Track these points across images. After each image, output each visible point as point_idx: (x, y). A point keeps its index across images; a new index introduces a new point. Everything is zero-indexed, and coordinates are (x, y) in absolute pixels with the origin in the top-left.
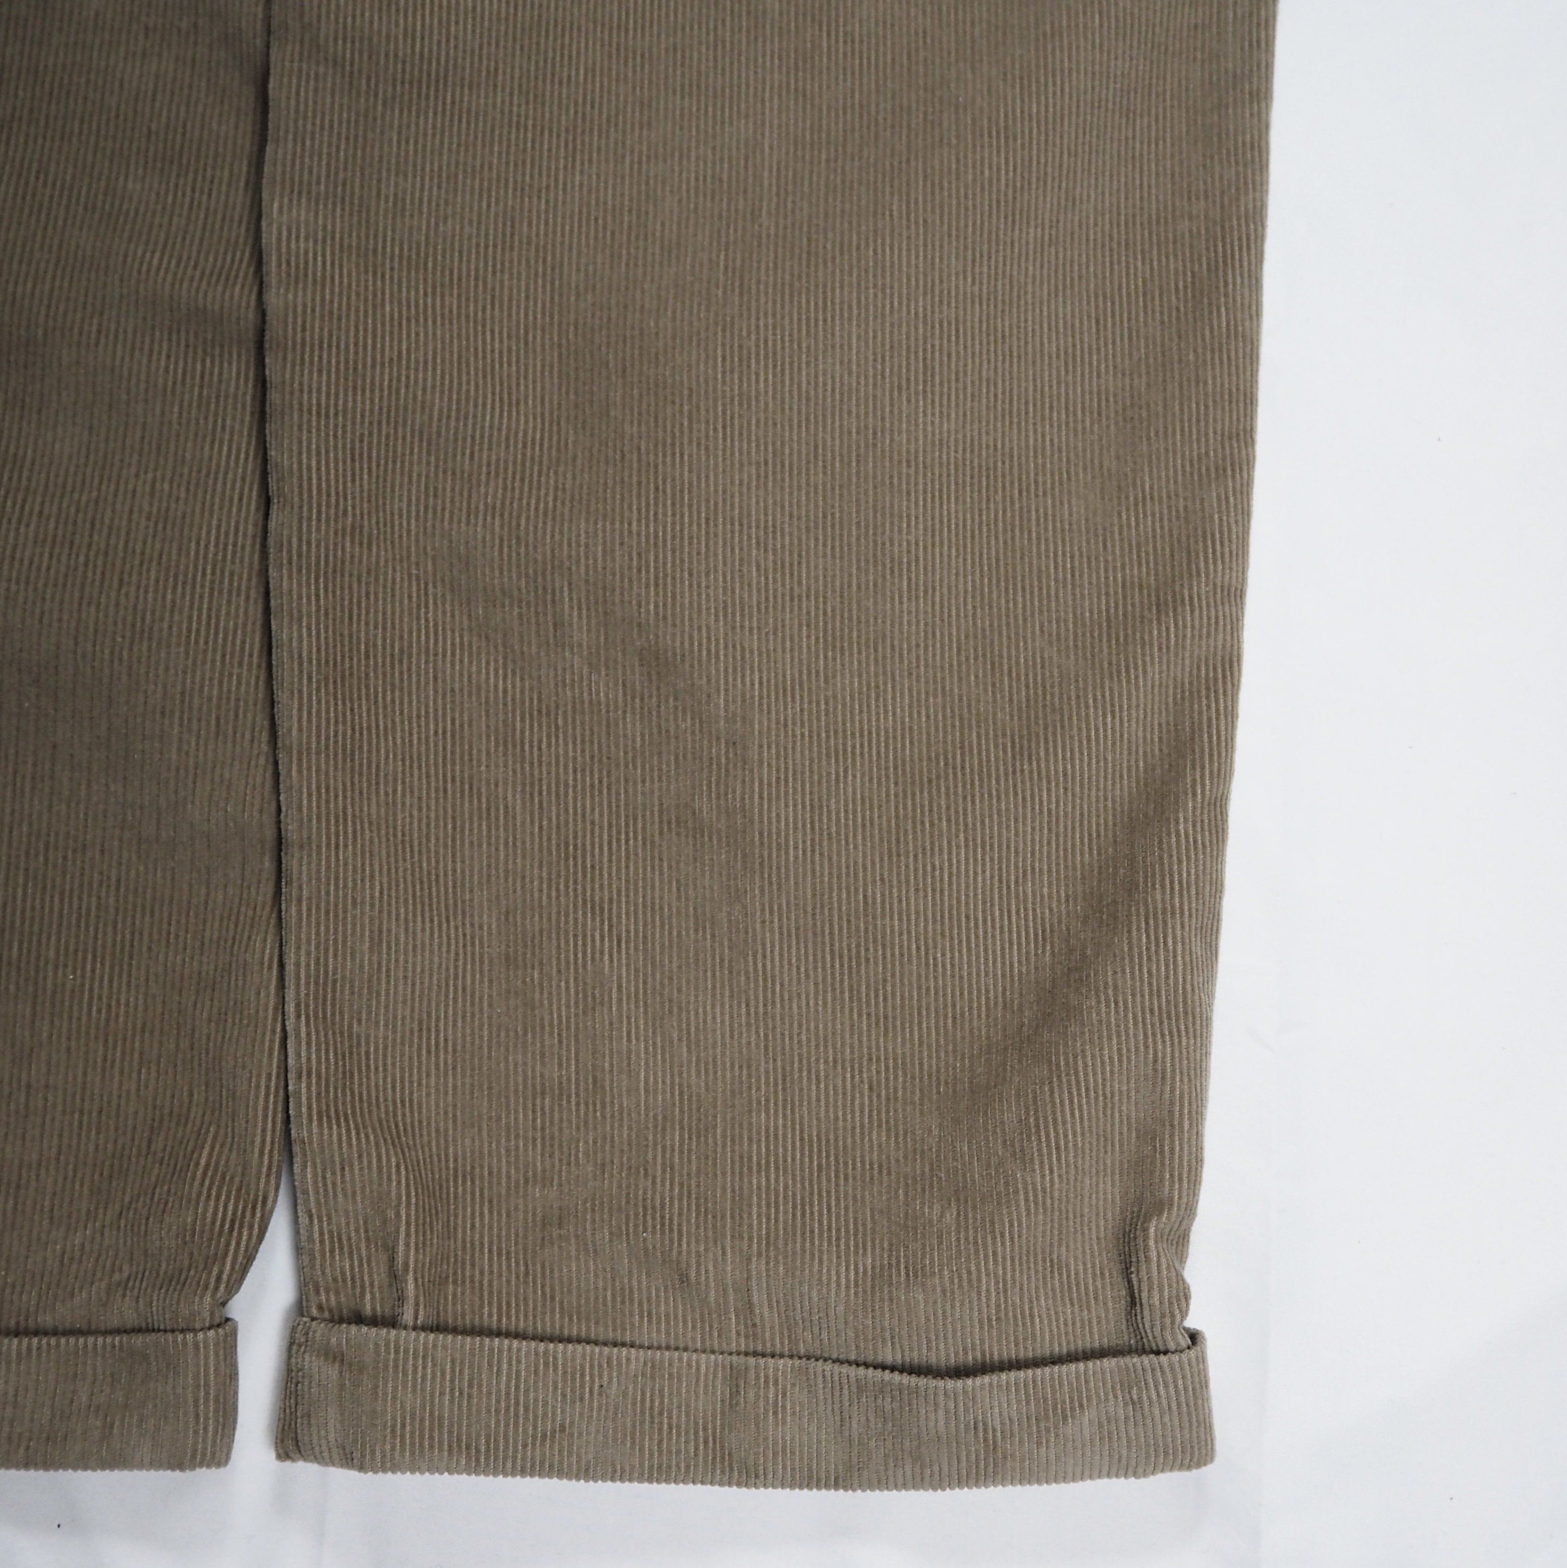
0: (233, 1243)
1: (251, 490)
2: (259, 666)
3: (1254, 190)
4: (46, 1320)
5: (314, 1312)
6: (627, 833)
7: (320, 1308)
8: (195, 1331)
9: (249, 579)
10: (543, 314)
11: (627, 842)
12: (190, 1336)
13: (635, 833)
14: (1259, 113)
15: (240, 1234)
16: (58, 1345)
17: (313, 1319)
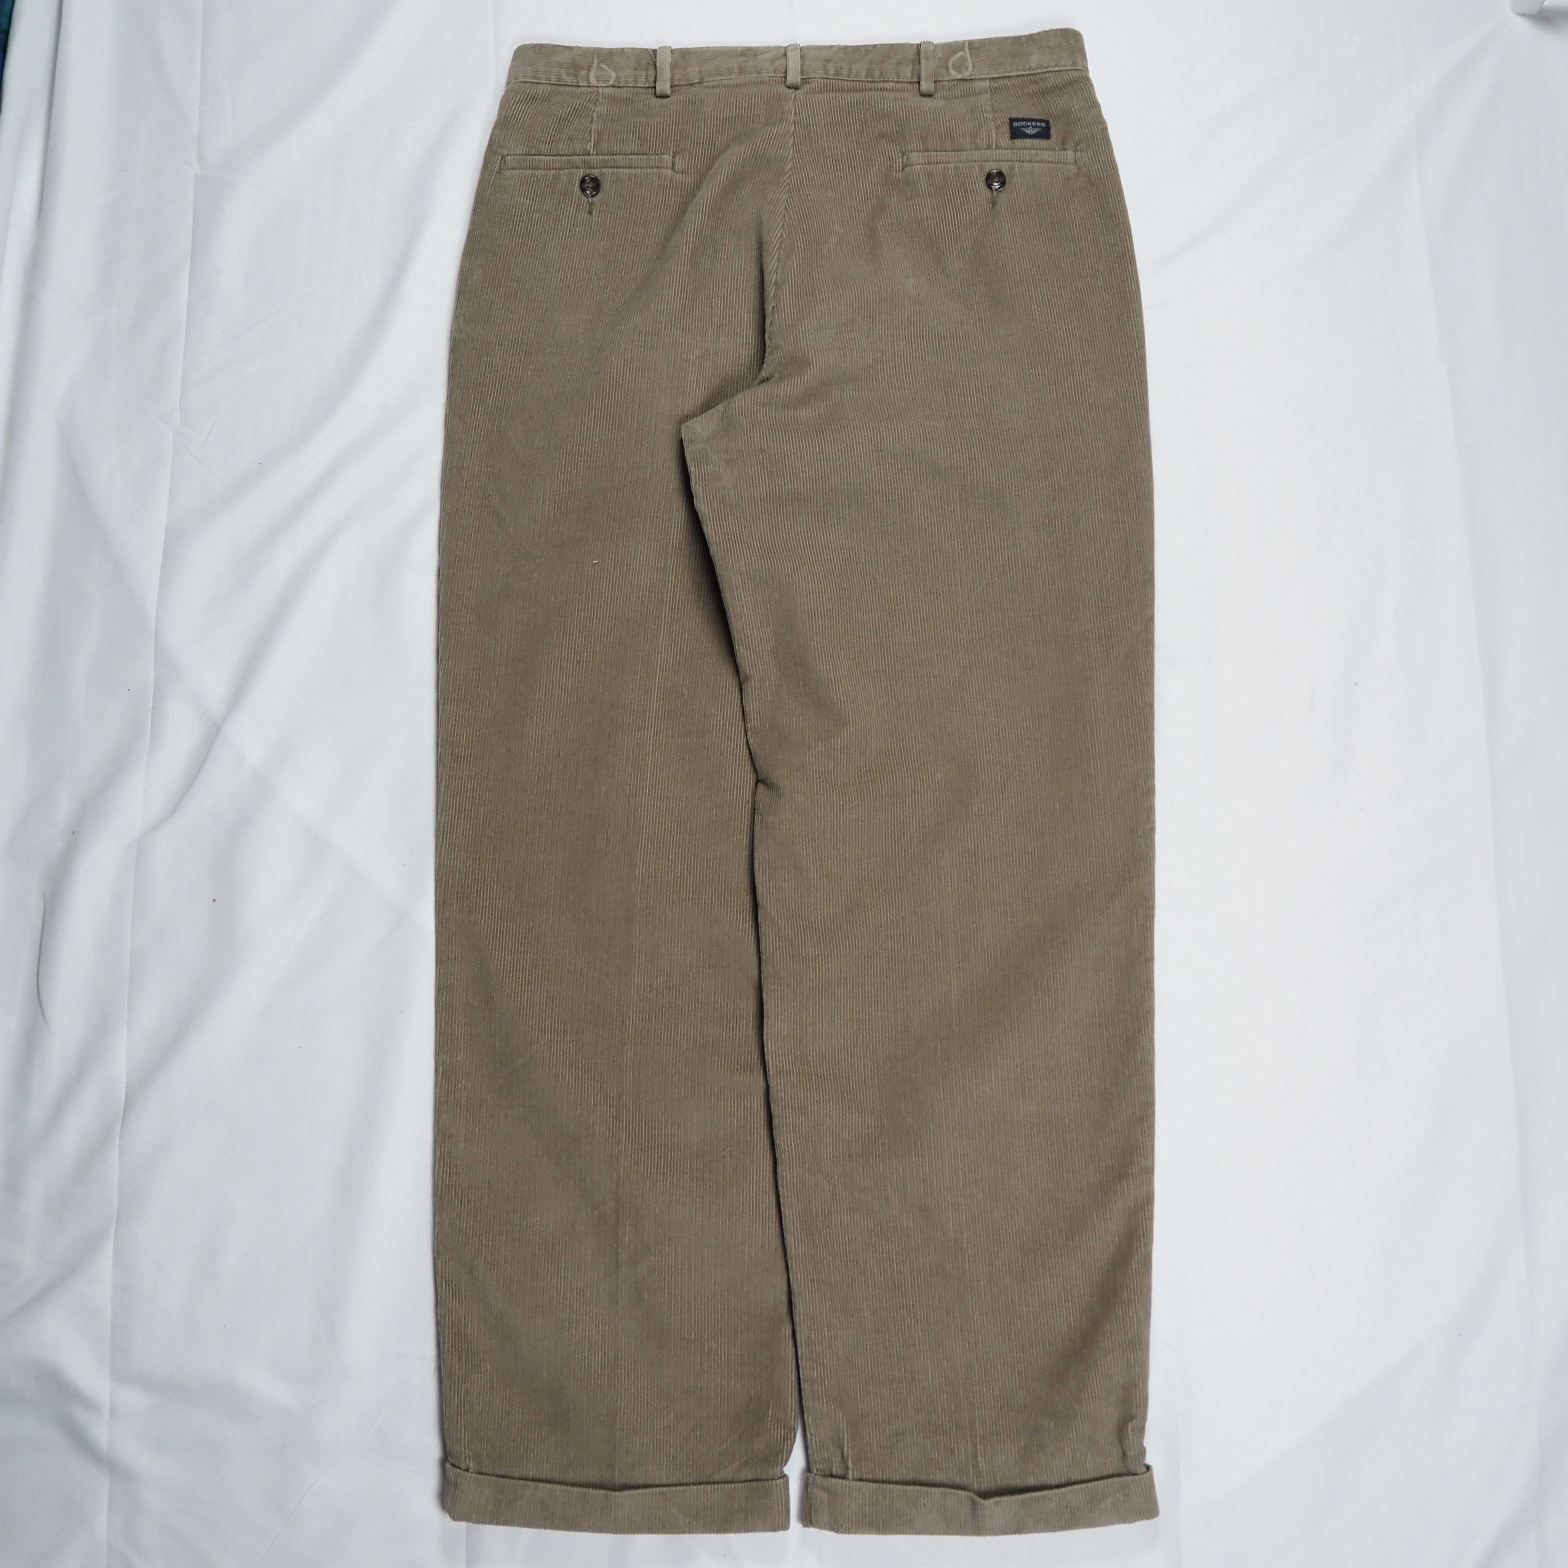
0: (786, 1446)
1: (767, 1152)
2: (776, 1222)
3: (1149, 1000)
4: (717, 1477)
5: (815, 1471)
6: (918, 1278)
7: (817, 1470)
8: (776, 1480)
9: (769, 1188)
10: (871, 1071)
11: (918, 1281)
12: (774, 1481)
13: (921, 1277)
14: (1149, 966)
15: (787, 1442)
16: (724, 1487)
17: (816, 1475)
